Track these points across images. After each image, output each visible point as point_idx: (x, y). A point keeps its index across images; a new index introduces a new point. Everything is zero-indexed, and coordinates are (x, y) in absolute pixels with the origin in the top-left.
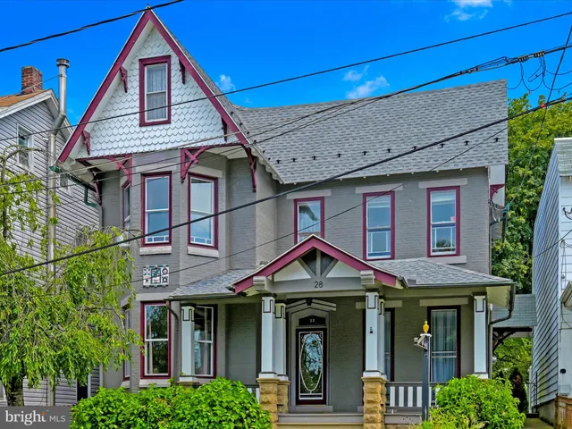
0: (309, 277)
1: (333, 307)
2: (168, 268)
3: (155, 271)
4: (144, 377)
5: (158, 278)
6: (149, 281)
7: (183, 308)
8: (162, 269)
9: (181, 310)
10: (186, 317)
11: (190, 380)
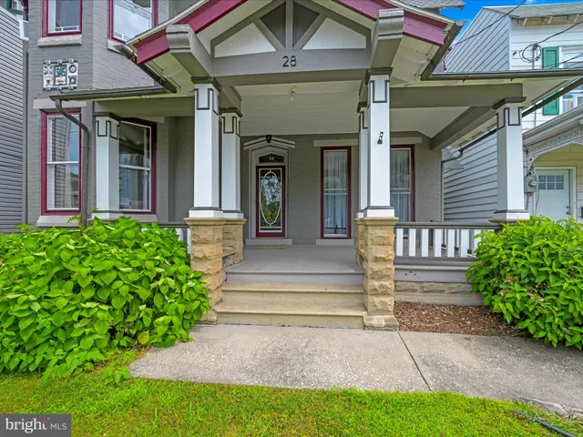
0: (274, 50)
1: (292, 144)
2: (76, 64)
3: (60, 68)
4: (45, 212)
5: (64, 78)
6: (52, 83)
7: (97, 119)
8: (68, 65)
9: (94, 122)
10: (102, 132)
11: (106, 216)
